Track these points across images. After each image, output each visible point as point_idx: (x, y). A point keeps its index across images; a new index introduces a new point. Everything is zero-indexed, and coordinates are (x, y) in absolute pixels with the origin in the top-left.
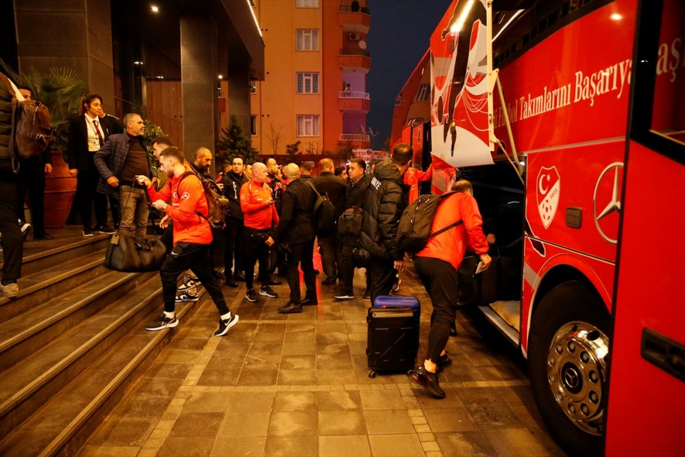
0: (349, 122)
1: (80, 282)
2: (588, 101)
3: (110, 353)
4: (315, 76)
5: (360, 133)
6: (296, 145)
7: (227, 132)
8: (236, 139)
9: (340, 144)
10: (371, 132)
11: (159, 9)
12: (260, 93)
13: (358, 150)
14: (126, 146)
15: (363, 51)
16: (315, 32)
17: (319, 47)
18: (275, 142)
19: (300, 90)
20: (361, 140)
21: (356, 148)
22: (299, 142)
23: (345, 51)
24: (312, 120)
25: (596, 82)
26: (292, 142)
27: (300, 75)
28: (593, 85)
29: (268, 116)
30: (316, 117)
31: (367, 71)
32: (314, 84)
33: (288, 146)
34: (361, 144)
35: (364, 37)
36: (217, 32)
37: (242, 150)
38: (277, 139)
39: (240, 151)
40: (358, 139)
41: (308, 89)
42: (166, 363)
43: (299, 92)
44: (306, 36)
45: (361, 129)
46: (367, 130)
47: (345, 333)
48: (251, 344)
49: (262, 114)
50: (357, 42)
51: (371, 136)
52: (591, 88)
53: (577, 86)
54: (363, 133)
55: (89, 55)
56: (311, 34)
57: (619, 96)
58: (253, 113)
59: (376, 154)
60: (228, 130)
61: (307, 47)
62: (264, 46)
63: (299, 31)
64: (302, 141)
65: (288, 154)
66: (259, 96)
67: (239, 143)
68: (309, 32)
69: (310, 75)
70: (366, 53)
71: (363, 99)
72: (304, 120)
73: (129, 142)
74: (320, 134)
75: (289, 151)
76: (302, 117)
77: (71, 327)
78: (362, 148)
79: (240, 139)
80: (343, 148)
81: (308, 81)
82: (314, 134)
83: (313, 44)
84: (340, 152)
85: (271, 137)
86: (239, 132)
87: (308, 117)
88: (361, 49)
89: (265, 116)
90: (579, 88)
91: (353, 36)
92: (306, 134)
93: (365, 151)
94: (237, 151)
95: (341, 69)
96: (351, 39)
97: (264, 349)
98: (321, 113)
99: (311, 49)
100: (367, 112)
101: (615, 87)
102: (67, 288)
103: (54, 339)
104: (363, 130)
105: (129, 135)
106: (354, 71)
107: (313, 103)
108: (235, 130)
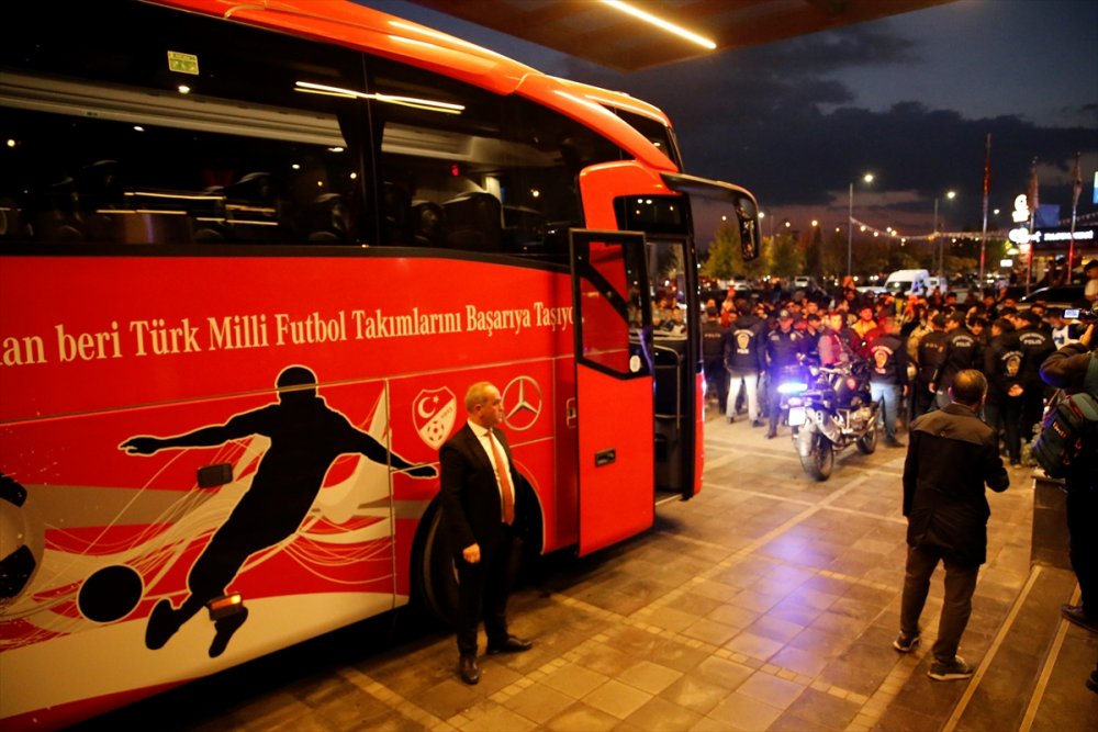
2: (487, 332)
25: (493, 319)
28: (490, 320)
52: (487, 322)
53: (469, 318)
57: (517, 332)
90: (472, 321)
101: (512, 325)
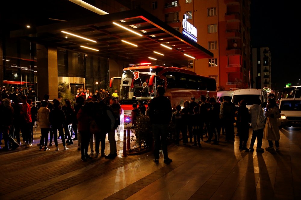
88: (235, 47)
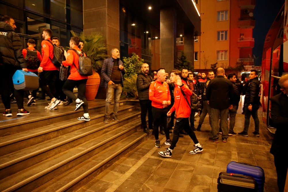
0: (243, 53)
1: (78, 128)
3: (71, 170)
4: (226, 32)
5: (248, 58)
6: (215, 64)
7: (180, 59)
8: (183, 62)
9: (237, 63)
10: (255, 57)
11: (152, 8)
12: (200, 42)
13: (247, 66)
14: (112, 64)
15: (251, 17)
16: (226, 11)
17: (228, 19)
18: (206, 63)
19: (218, 39)
20: (249, 61)
21: (246, 65)
22: (217, 63)
23: (242, 19)
24: (224, 53)
26: (213, 63)
27: (219, 33)
29: (203, 52)
30: (226, 51)
31: (253, 27)
32: (225, 36)
33: (212, 65)
34: (249, 63)
35: (252, 11)
36: (176, 15)
37: (186, 67)
38: (207, 62)
39: (185, 67)
40: (247, 61)
41: (222, 39)
42: (101, 180)
43: (218, 40)
44: (222, 14)
45: (249, 56)
46: (252, 56)
47: (211, 177)
48: (152, 175)
49: (201, 51)
50: (248, 13)
51: (254, 59)
54: (250, 58)
55: (107, 25)
56: (224, 13)
58: (195, 50)
59: (257, 68)
60: (180, 58)
61: (222, 19)
62: (201, 20)
63: (219, 12)
64: (219, 62)
65: (211, 69)
66: (199, 44)
67: (185, 64)
68: (224, 12)
69: (223, 32)
70: (253, 18)
71: (250, 41)
72: (220, 53)
73: (113, 61)
74: (228, 59)
75: (212, 67)
76: (219, 52)
77: (59, 153)
78: (250, 65)
79: (185, 62)
80: (239, 65)
81: (222, 35)
82: (225, 59)
83: (225, 18)
84: (237, 67)
85: (204, 61)
86: (185, 58)
87: (222, 51)
88: (250, 17)
89: (202, 52)
91: (246, 11)
92: (221, 59)
93: (251, 66)
94: (184, 67)
95: (239, 27)
96: (245, 13)
97: (157, 180)
98: (228, 49)
99: (224, 20)
100: (252, 47)
102: (70, 131)
103: (46, 159)
104: (250, 56)
105: (113, 58)
106: (246, 28)
107: (225, 44)
108: (183, 58)
